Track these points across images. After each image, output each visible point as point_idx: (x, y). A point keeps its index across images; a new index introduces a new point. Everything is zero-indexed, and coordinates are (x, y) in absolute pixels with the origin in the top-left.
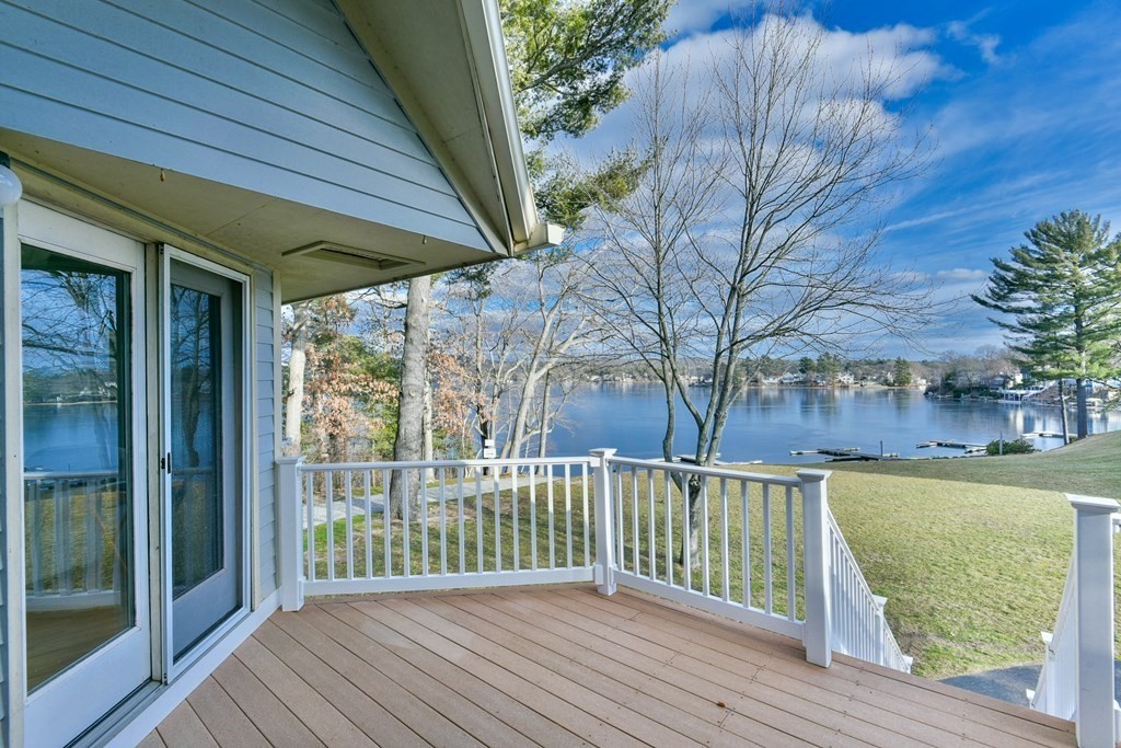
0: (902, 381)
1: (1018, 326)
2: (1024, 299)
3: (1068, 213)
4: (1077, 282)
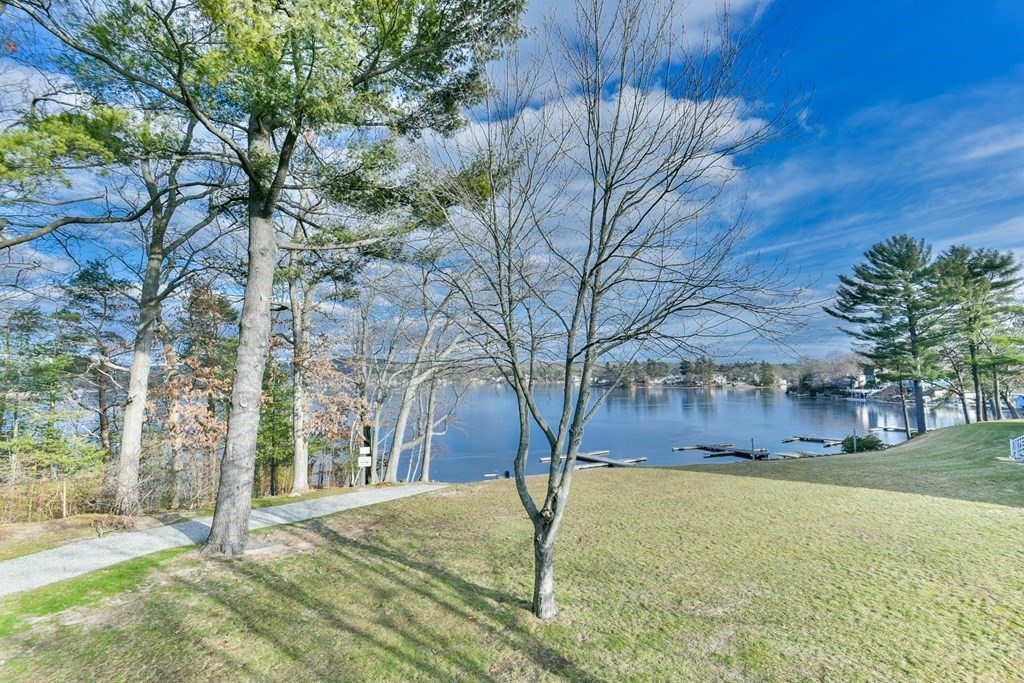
0: (767, 381)
1: (863, 334)
2: (867, 310)
3: (898, 237)
4: (909, 296)
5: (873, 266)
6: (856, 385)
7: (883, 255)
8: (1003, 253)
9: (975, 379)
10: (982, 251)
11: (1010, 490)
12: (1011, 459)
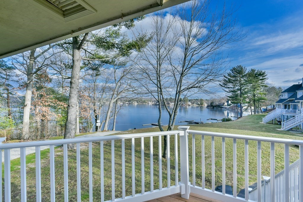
0: (202, 104)
1: (229, 91)
2: (230, 85)
3: (239, 66)
4: (240, 81)
5: (232, 73)
6: (224, 105)
7: (235, 70)
8: (263, 71)
9: (254, 104)
10: (258, 70)
11: (264, 129)
12: (263, 122)
